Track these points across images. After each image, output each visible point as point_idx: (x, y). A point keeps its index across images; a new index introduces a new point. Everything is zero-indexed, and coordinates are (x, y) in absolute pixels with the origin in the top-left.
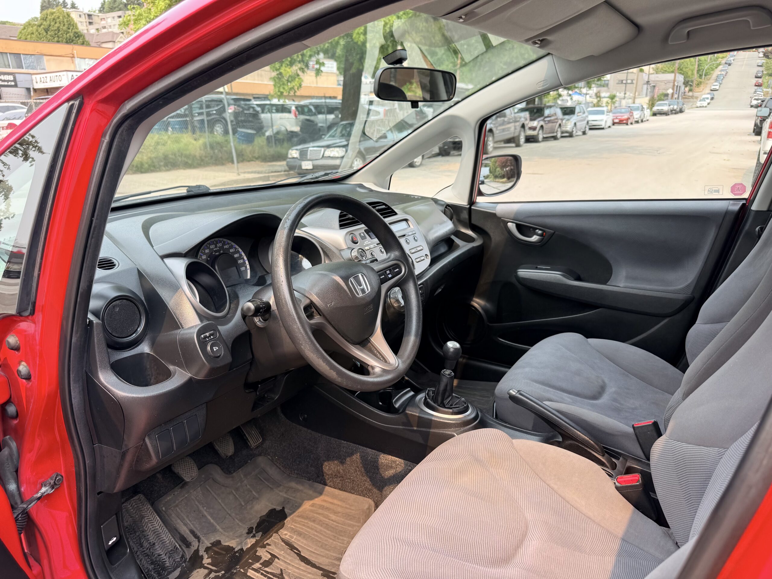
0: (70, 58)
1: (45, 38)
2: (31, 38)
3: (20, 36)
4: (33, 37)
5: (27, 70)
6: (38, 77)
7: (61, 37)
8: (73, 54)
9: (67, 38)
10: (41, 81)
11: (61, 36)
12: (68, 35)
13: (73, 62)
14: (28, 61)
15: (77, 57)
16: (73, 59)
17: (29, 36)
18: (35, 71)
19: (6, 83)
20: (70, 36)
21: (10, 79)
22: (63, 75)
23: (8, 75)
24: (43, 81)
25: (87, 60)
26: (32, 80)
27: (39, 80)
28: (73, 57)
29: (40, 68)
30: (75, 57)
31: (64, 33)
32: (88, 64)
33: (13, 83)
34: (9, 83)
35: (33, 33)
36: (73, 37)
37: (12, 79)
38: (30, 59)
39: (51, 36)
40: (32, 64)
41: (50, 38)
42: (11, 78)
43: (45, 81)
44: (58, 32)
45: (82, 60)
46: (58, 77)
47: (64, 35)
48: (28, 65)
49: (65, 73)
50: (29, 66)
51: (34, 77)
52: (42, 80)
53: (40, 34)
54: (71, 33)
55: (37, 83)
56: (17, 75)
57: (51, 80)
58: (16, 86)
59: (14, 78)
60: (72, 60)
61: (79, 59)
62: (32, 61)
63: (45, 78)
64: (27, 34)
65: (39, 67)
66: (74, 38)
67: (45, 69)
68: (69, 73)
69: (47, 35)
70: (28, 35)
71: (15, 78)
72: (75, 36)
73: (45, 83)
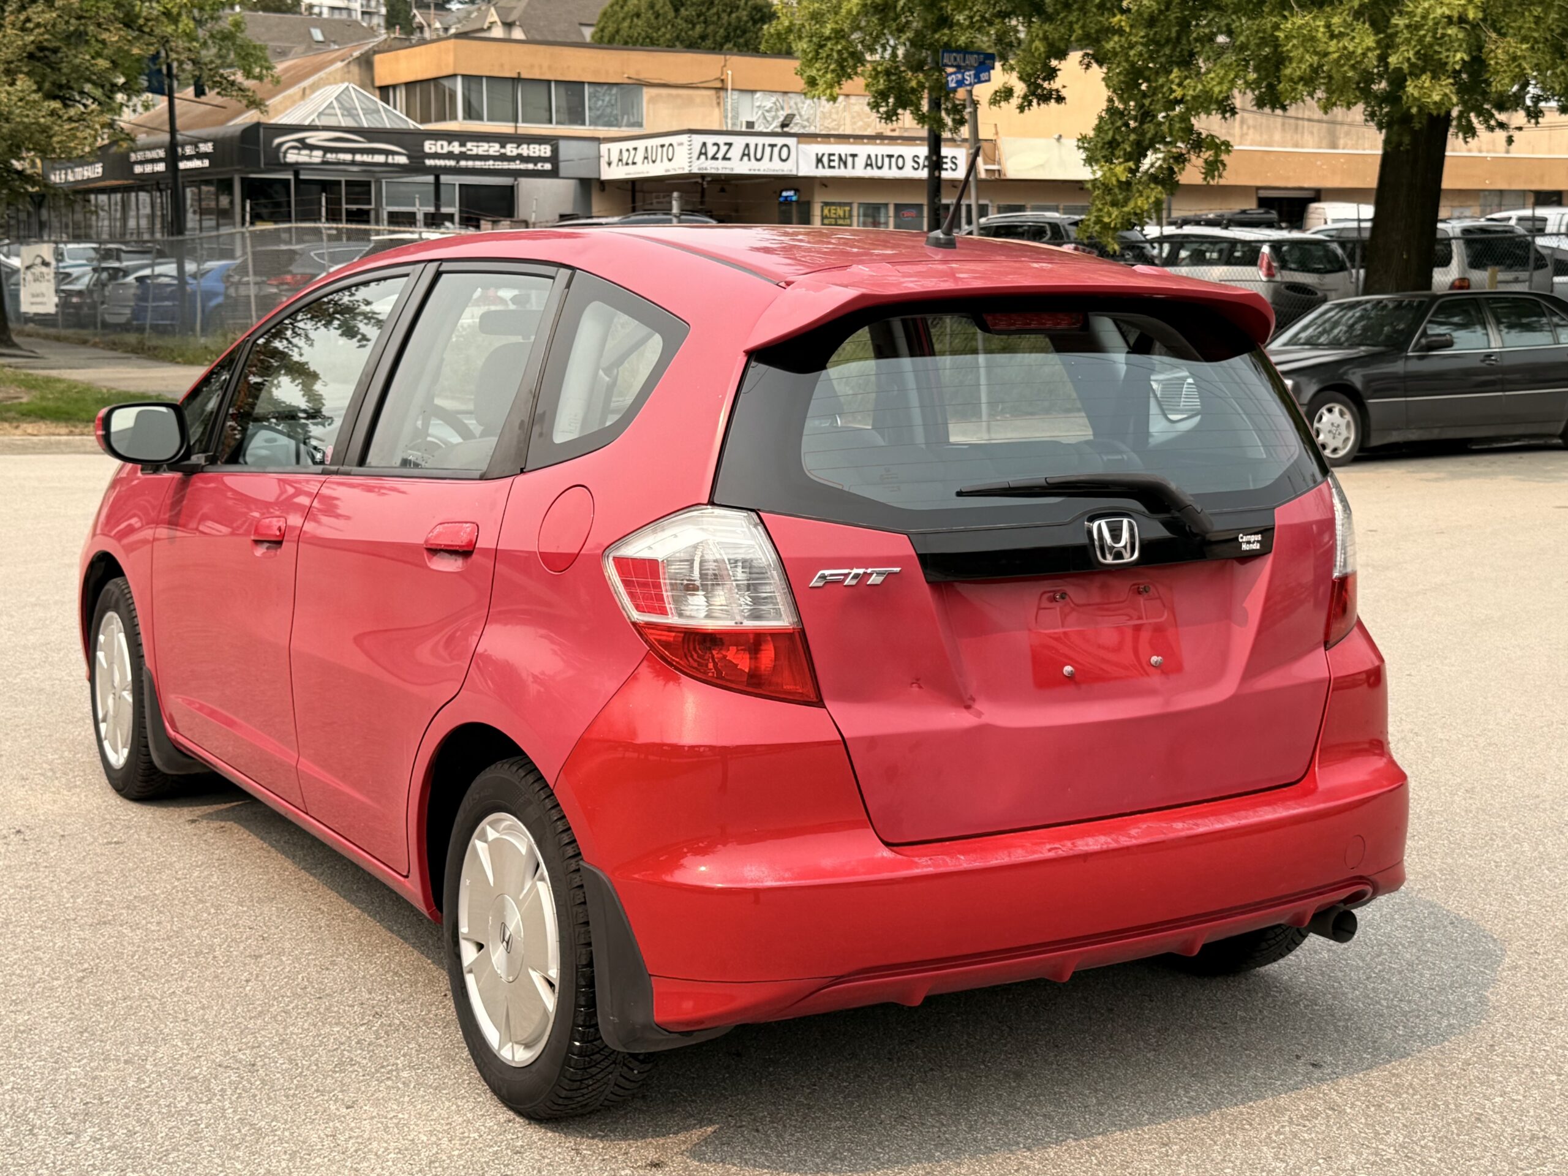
0: (712, 92)
1: (669, 27)
2: (630, 28)
3: (601, 25)
4: (637, 25)
5: (592, 128)
6: (615, 147)
7: (713, 23)
8: (722, 81)
9: (730, 24)
10: (620, 160)
11: (715, 18)
12: (734, 15)
13: (719, 104)
14: (600, 103)
15: (733, 89)
16: (722, 94)
17: (626, 24)
18: (613, 132)
19: (531, 166)
20: (739, 19)
21: (543, 155)
22: (681, 144)
23: (540, 144)
24: (624, 161)
25: (758, 95)
26: (599, 157)
27: (614, 158)
28: (723, 89)
29: (628, 119)
30: (727, 90)
31: (724, 11)
32: (759, 107)
33: (548, 166)
34: (539, 166)
35: (638, 15)
36: (747, 22)
37: (548, 154)
38: (607, 98)
39: (686, 21)
40: (609, 110)
41: (684, 25)
42: (545, 150)
43: (630, 161)
44: (708, 9)
45: (747, 98)
46: (665, 149)
47: (725, 16)
48: (599, 113)
49: (684, 138)
50: (599, 117)
51: (604, 147)
52: (625, 155)
53: (657, 17)
54: (744, 9)
55: (609, 164)
56: (563, 145)
57: (646, 158)
58: (554, 173)
59: (552, 151)
60: (718, 98)
61: (736, 95)
62: (610, 101)
63: (632, 152)
64: (621, 15)
65: (626, 117)
66: (750, 24)
67: (640, 125)
68: (695, 137)
69: (676, 17)
70: (624, 19)
71: (555, 151)
72: (752, 18)
73: (631, 167)
